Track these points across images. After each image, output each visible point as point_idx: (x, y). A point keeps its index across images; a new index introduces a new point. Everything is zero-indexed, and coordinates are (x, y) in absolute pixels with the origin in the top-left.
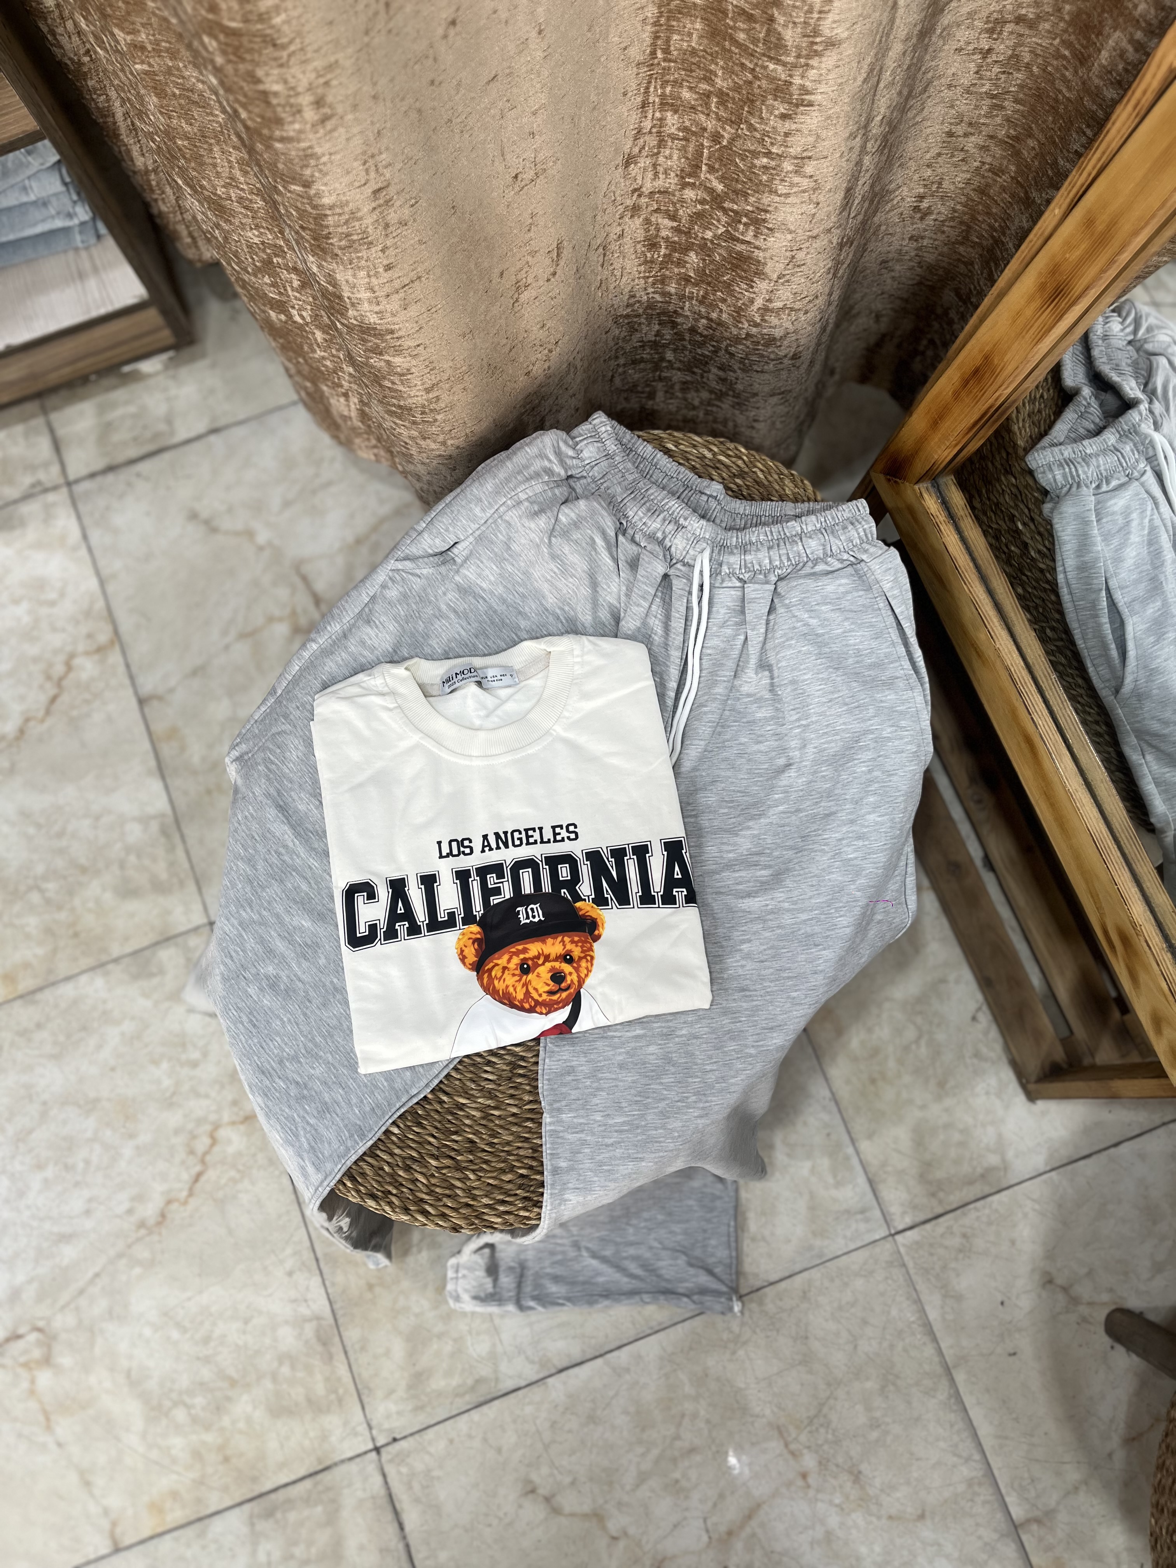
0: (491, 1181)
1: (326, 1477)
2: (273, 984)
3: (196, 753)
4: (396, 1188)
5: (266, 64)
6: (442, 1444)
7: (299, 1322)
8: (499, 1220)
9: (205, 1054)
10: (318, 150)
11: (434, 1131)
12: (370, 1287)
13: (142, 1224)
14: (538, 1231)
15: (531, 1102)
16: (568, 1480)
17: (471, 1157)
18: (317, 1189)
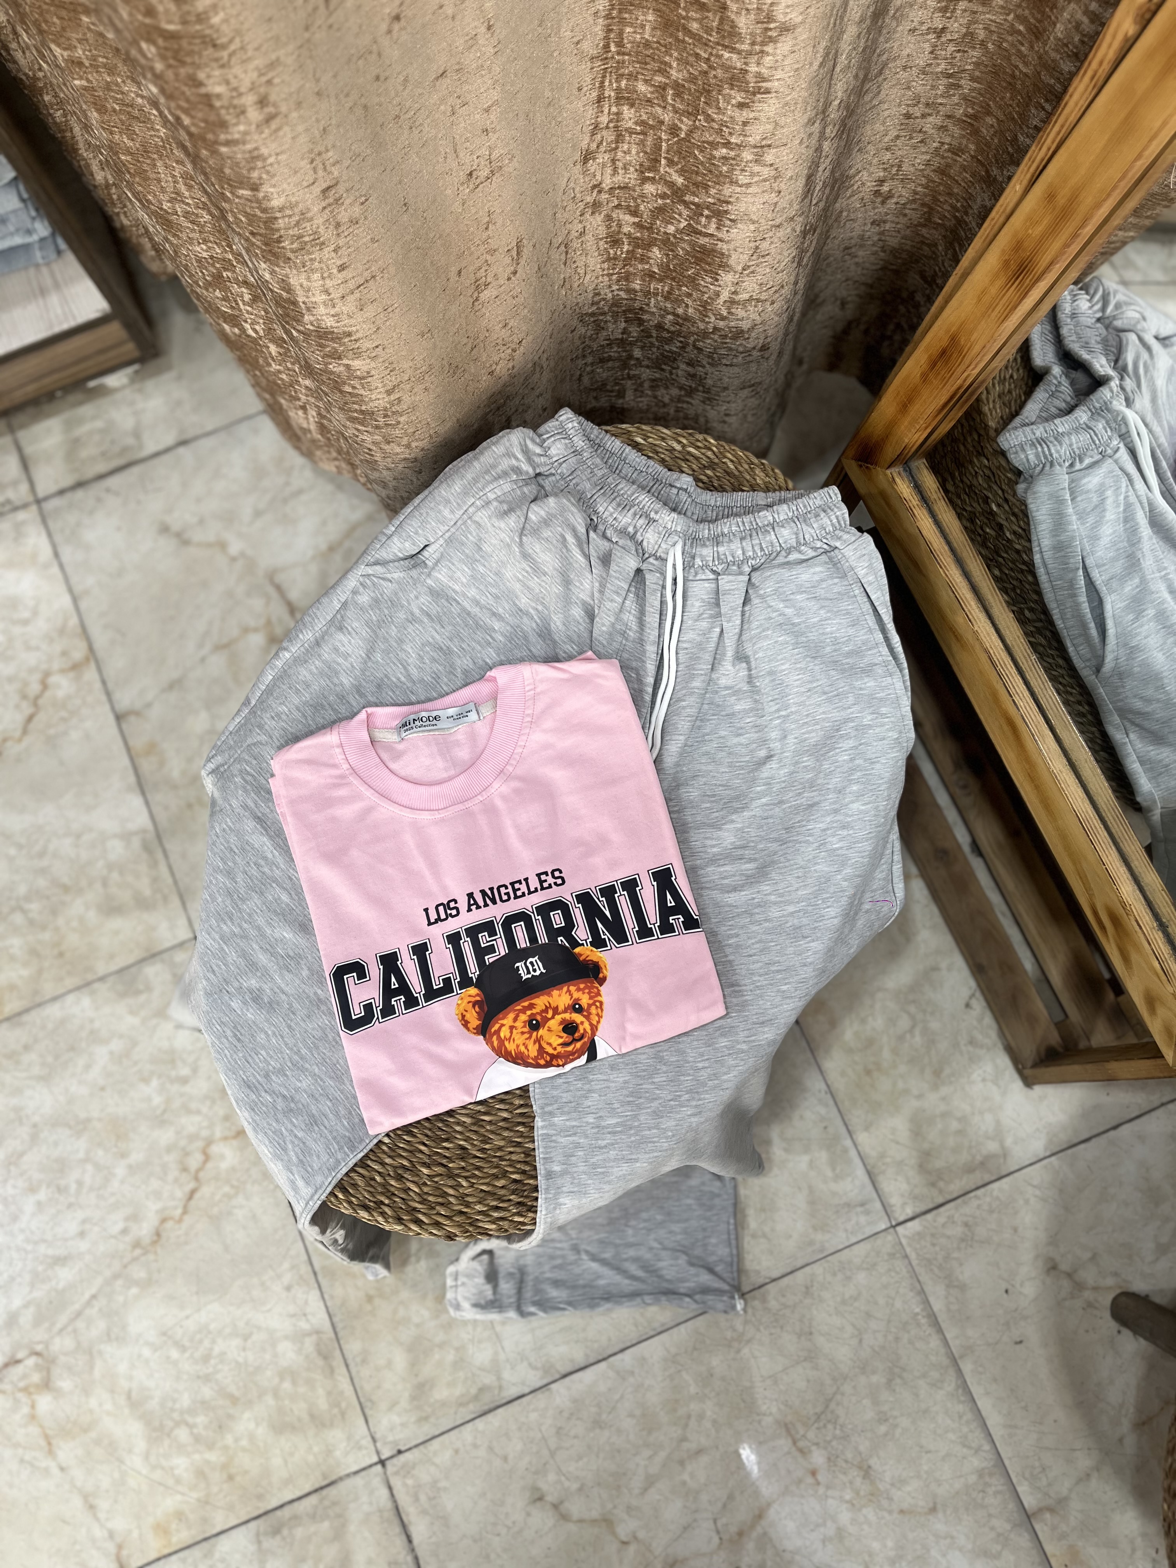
0: (484, 1188)
1: (332, 1491)
2: (256, 998)
3: (175, 768)
4: (388, 1198)
5: (206, 65)
6: (448, 1454)
7: (298, 1337)
8: (493, 1227)
9: (195, 1070)
10: (264, 151)
11: (425, 1140)
12: (370, 1299)
13: (137, 1244)
14: (534, 1236)
15: (522, 1106)
16: (575, 1486)
17: (463, 1164)
18: (307, 1203)
